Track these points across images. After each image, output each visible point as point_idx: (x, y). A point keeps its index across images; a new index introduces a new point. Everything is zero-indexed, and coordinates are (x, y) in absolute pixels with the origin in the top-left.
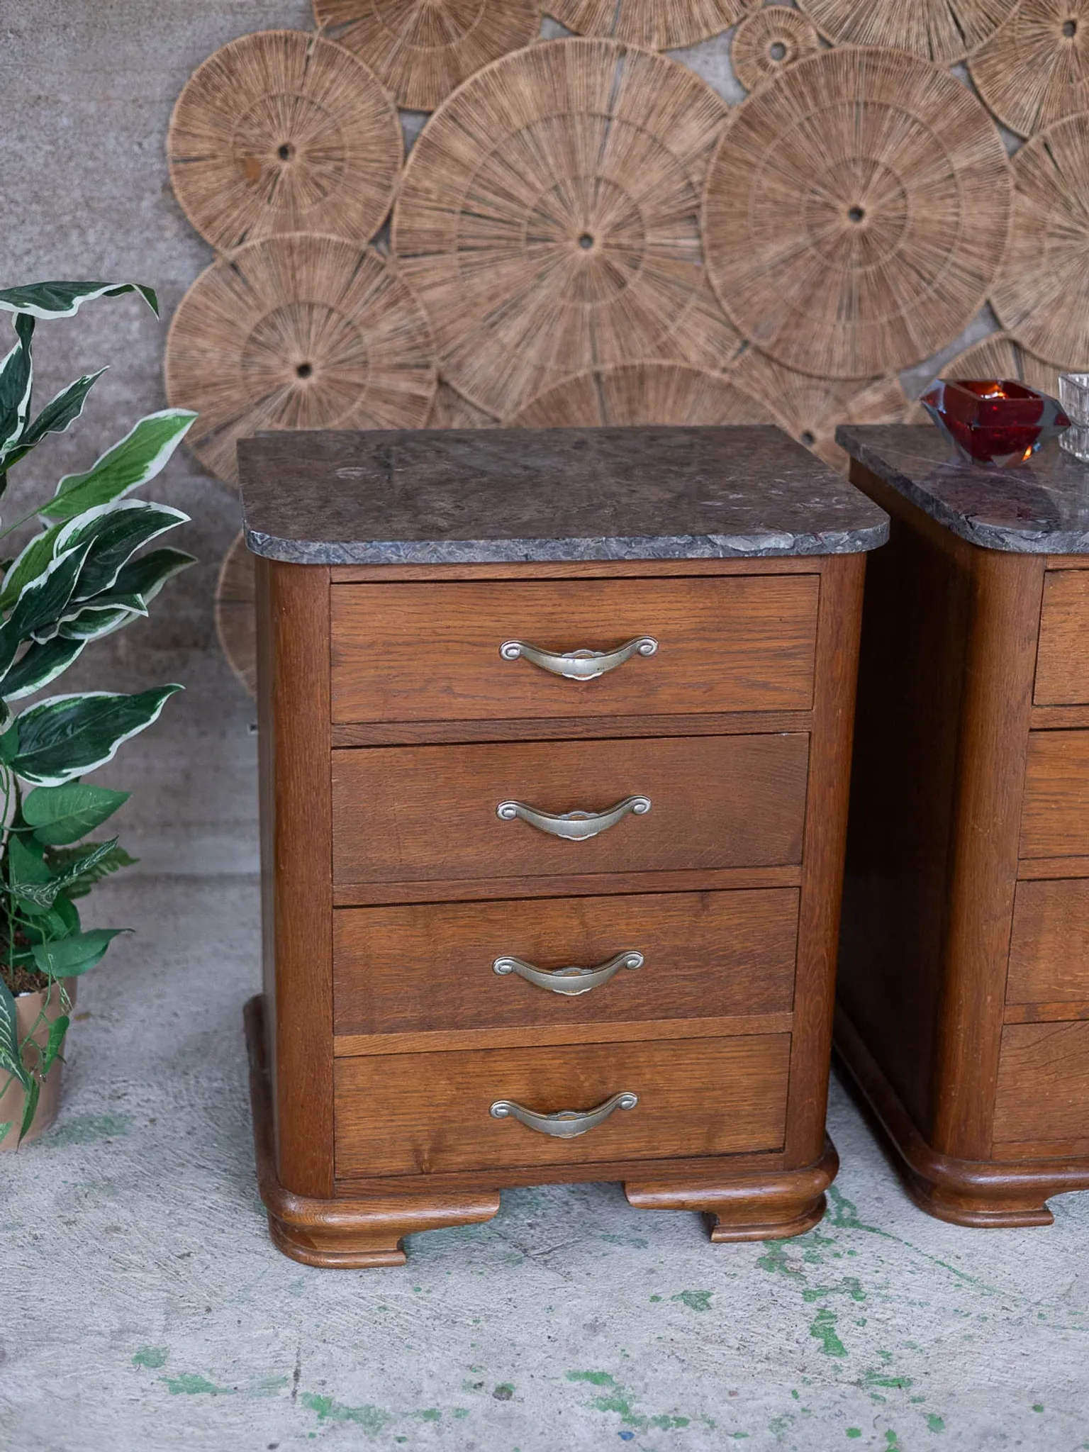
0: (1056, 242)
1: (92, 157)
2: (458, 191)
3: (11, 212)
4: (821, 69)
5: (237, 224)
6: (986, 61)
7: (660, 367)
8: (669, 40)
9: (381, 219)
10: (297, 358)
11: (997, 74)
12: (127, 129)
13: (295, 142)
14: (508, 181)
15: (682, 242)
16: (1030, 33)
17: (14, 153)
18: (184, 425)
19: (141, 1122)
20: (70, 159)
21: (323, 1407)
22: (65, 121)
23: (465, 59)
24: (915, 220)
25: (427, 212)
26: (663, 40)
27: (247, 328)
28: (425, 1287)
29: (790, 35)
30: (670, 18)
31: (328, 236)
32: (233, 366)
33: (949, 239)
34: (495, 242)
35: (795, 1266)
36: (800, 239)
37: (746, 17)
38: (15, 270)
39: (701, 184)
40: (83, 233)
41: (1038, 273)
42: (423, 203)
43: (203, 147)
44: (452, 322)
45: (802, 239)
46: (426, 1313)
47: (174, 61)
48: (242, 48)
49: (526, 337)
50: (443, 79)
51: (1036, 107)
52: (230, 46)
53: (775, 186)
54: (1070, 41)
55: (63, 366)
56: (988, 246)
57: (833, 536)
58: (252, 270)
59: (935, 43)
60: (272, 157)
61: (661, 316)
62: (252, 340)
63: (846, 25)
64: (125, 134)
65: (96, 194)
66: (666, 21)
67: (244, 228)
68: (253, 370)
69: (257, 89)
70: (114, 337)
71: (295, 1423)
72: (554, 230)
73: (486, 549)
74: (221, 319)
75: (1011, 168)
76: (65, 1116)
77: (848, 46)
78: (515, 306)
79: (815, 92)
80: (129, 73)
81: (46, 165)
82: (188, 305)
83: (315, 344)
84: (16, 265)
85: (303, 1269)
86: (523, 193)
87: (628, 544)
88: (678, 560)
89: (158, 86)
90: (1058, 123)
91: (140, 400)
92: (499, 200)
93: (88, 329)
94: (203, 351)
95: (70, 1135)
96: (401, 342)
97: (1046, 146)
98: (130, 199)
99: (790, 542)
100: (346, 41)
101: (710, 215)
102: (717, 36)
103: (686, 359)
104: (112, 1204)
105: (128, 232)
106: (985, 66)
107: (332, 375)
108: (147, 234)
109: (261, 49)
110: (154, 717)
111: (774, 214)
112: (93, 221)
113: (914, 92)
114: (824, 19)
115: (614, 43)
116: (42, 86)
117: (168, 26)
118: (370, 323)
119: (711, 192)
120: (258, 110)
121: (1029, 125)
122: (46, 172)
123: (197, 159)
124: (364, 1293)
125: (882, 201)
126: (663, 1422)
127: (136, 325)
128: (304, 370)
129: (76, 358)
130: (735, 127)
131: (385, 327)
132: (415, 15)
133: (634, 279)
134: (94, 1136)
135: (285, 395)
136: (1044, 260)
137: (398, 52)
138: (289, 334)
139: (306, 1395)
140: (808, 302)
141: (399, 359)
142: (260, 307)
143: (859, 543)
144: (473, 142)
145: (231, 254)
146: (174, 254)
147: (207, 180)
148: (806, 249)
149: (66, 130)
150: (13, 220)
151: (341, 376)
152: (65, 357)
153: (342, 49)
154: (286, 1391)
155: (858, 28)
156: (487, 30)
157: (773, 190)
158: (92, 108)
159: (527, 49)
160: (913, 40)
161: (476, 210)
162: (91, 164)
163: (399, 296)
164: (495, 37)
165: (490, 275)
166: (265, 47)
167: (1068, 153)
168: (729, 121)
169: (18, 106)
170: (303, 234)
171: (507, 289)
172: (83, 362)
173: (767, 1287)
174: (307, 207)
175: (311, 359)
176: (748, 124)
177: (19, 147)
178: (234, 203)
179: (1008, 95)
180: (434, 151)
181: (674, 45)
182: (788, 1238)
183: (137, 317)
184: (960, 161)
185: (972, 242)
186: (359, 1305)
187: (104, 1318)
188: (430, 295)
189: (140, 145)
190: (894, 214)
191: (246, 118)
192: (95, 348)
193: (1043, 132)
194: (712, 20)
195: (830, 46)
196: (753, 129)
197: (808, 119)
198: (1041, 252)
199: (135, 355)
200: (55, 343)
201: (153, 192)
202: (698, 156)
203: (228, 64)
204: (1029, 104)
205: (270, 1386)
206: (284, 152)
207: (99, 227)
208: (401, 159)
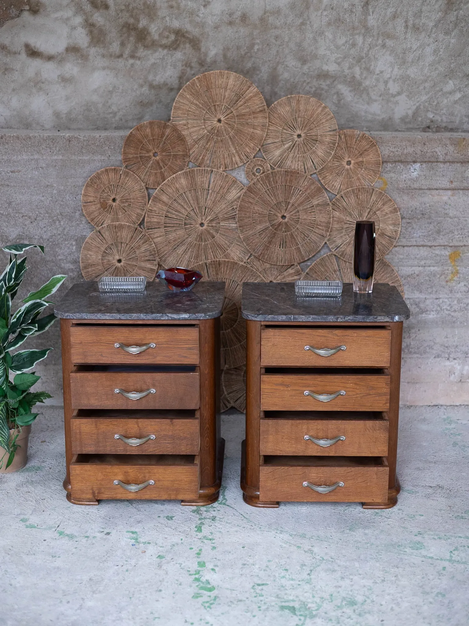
0: (347, 226)
1: (62, 201)
2: (164, 210)
3: (40, 216)
4: (271, 175)
5: (100, 220)
6: (322, 173)
7: (225, 261)
8: (226, 168)
9: (141, 219)
10: (117, 257)
11: (327, 176)
12: (72, 194)
13: (117, 197)
14: (179, 208)
15: (231, 225)
16: (336, 164)
17: (41, 200)
18: (63, 279)
19: (47, 468)
20: (56, 202)
21: (61, 533)
22: (55, 192)
23: (166, 174)
24: (301, 219)
25: (155, 217)
26: (224, 168)
27: (103, 249)
28: (100, 510)
29: (262, 166)
30: (226, 162)
31: (126, 223)
32: (99, 259)
33: (313, 225)
34: (175, 225)
35: (201, 512)
36: (267, 224)
37: (248, 161)
38: (41, 232)
39: (236, 208)
40: (60, 222)
41: (342, 235)
42: (154, 214)
43: (91, 199)
44: (163, 247)
45: (268, 224)
46: (97, 516)
47: (85, 175)
48: (102, 172)
49: (185, 252)
50: (159, 179)
51: (339, 186)
52: (99, 171)
53: (259, 209)
54: (349, 167)
55: (54, 258)
56: (325, 227)
57: (200, 315)
58: (105, 233)
59: (306, 168)
60: (110, 202)
61: (226, 246)
62: (105, 252)
63: (279, 163)
64: (71, 195)
65: (63, 211)
66: (225, 162)
67: (103, 221)
68: (105, 261)
69: (106, 183)
70: (68, 251)
71: (53, 536)
72: (193, 222)
73: (109, 316)
74: (96, 247)
75: (330, 204)
76: (27, 466)
77: (279, 169)
78: (182, 243)
79: (269, 182)
80: (72, 179)
81: (50, 203)
82: (87, 242)
83: (123, 253)
84: (41, 231)
85: (72, 504)
86: (183, 211)
87: (146, 316)
88: (159, 320)
89: (80, 181)
90: (345, 191)
91: (75, 268)
92: (176, 213)
93: (61, 249)
94: (91, 255)
95: (27, 470)
96: (148, 253)
97: (342, 197)
98: (72, 213)
99: (188, 316)
100: (131, 170)
101: (239, 217)
102: (241, 166)
103: (233, 259)
104: (30, 487)
105: (72, 222)
106: (322, 174)
107: (128, 262)
108: (78, 222)
109: (107, 172)
110: (46, 356)
111: (259, 217)
112: (62, 219)
113: (300, 182)
114: (272, 162)
115: (209, 169)
116: (49, 182)
117: (83, 165)
118: (139, 247)
119: (239, 211)
120: (107, 189)
121: (337, 191)
122: (50, 205)
123: (90, 202)
124: (85, 510)
125: (291, 213)
126: (144, 543)
127: (74, 247)
128: (119, 261)
129: (58, 256)
130: (245, 193)
131: (143, 249)
132: (151, 162)
133: (217, 236)
134: (34, 471)
135: (114, 268)
136: (344, 231)
137: (146, 172)
138: (115, 251)
139: (58, 530)
140: (270, 242)
141: (147, 258)
142: (107, 243)
143: (207, 317)
144: (168, 197)
145: (98, 229)
146: (85, 228)
147: (93, 208)
148: (269, 227)
149: (55, 194)
150: (41, 218)
151: (130, 263)
152: (55, 256)
153: (130, 172)
154: (54, 529)
155: (283, 164)
156: (172, 166)
157: (258, 210)
158: (62, 188)
159: (183, 171)
160: (299, 167)
161: (170, 216)
162: (62, 203)
163: (147, 240)
164: (175, 167)
165: (174, 234)
166: (109, 171)
167: (350, 200)
168: (244, 191)
169: (42, 188)
170: (118, 223)
171: (179, 239)
172: (60, 257)
173: (190, 516)
174: (120, 215)
175: (121, 258)
176: (249, 191)
177: (43, 199)
178: (100, 214)
179: (330, 183)
180: (157, 199)
181: (227, 169)
182: (203, 506)
183: (75, 245)
184: (315, 202)
185: (320, 225)
186: (81, 513)
187: (17, 511)
188: (156, 240)
189: (75, 198)
190: (296, 217)
191: (103, 191)
192: (63, 254)
193: (341, 193)
194: (239, 162)
195: (274, 169)
196: (252, 193)
197: (268, 190)
198: (343, 228)
199: (74, 256)
200: (52, 252)
201: (79, 211)
202: (236, 200)
203: (98, 177)
204: (337, 185)
205: (50, 528)
206: (114, 200)
207: (64, 220)
208: (147, 202)
